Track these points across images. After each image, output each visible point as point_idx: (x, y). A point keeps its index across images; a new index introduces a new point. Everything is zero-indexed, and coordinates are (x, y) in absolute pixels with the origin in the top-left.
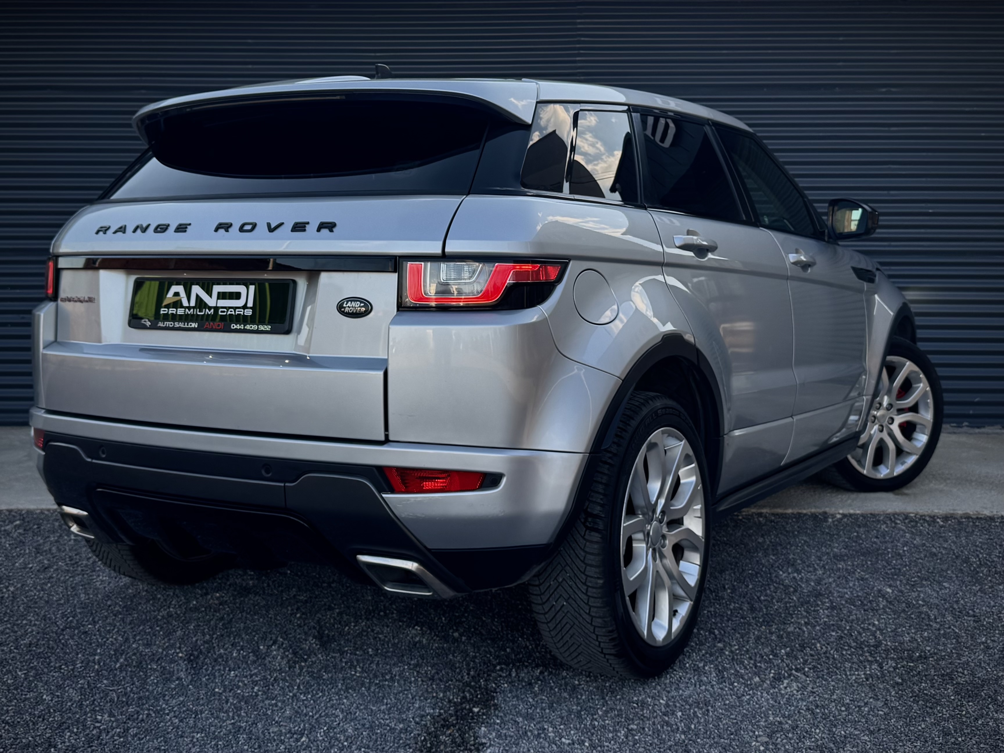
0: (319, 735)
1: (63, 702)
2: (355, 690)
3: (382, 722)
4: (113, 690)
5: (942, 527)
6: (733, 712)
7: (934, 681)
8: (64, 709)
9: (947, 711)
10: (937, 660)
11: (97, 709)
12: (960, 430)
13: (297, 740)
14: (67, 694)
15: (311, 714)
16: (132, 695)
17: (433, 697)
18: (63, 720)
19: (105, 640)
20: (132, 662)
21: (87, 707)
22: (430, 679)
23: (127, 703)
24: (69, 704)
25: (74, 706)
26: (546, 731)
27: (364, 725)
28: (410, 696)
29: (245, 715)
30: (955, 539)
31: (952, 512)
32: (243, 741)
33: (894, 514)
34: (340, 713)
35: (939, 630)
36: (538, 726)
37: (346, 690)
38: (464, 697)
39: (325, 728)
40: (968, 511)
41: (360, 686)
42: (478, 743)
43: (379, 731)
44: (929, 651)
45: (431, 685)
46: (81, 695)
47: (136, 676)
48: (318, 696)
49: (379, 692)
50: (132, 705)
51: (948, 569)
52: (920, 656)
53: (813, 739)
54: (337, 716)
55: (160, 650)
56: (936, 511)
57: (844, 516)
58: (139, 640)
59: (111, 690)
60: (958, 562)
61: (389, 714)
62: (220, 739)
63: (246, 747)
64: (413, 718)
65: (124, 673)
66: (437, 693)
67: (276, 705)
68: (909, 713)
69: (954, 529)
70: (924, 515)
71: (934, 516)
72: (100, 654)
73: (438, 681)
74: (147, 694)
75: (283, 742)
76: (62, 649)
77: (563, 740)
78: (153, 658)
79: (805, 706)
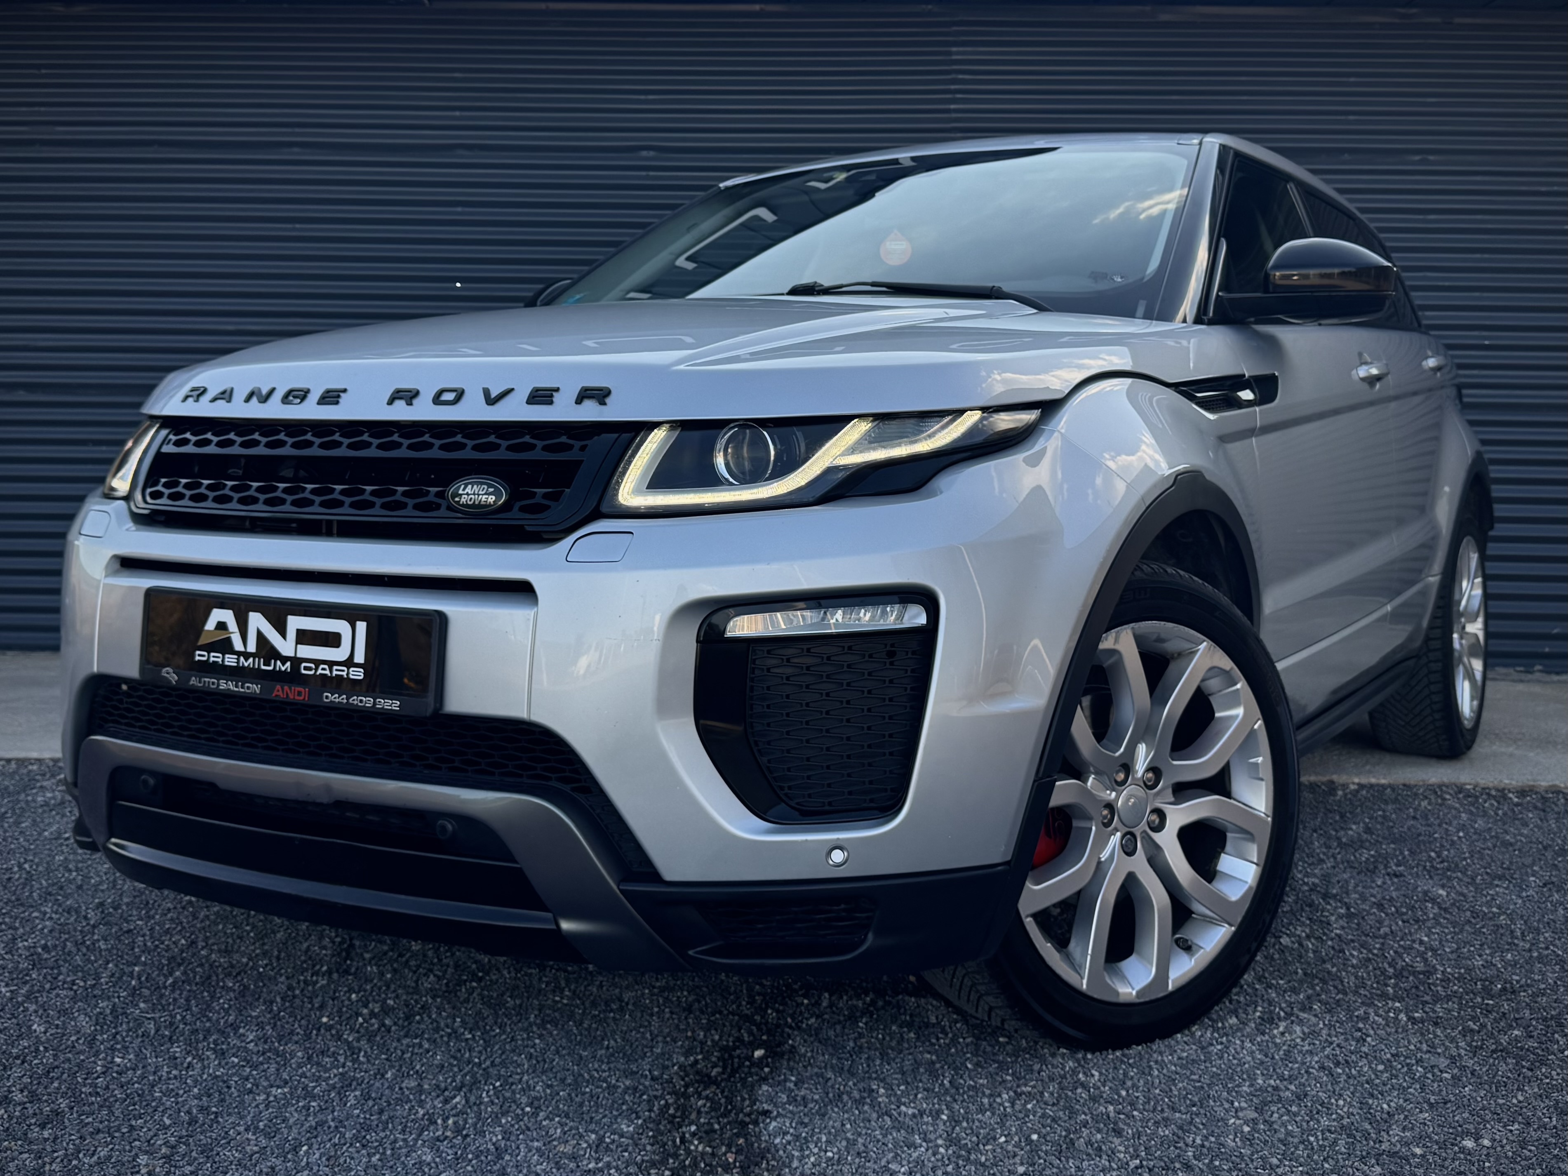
0: (484, 1095)
1: (64, 1035)
2: (556, 1026)
3: (596, 1075)
4: (153, 1018)
5: (1517, 805)
6: (1195, 1070)
7: (1531, 1028)
8: (63, 1047)
9: (1558, 1074)
10: (1534, 995)
11: (119, 1046)
12: (1530, 676)
13: (446, 1101)
14: (73, 1023)
15: (477, 1060)
16: (181, 1026)
17: (687, 1037)
18: (56, 1063)
19: (157, 943)
20: (195, 977)
21: (102, 1043)
22: (684, 1010)
23: (170, 1038)
24: (73, 1038)
25: (81, 1042)
26: (875, 1095)
27: (563, 1080)
28: (648, 1035)
29: (365, 1060)
30: (1539, 822)
31: (1532, 783)
32: (353, 1102)
33: (1440, 786)
34: (525, 1061)
35: (1530, 950)
36: (861, 1086)
37: (542, 1026)
38: (739, 1039)
39: (498, 1084)
40: (1557, 783)
41: (565, 1019)
42: (757, 1111)
43: (588, 1090)
44: (1518, 982)
45: (686, 1018)
46: (97, 1024)
47: (195, 998)
48: (493, 1033)
49: (597, 1029)
50: (178, 1041)
51: (1533, 864)
52: (1504, 989)
53: (1334, 1116)
54: (519, 1066)
55: (245, 960)
56: (1507, 782)
57: (1361, 786)
58: (213, 944)
59: (149, 1019)
60: (1549, 855)
61: (608, 1063)
62: (314, 1097)
63: (357, 1112)
64: (650, 1071)
65: (178, 992)
66: (693, 1031)
67: (420, 1046)
68: (1494, 1077)
69: (1536, 808)
70: (1488, 788)
71: (1504, 789)
72: (145, 964)
73: (698, 1013)
74: (208, 1024)
75: (421, 1103)
76: (84, 955)
77: (903, 1108)
78: (230, 972)
79: (1316, 1062)
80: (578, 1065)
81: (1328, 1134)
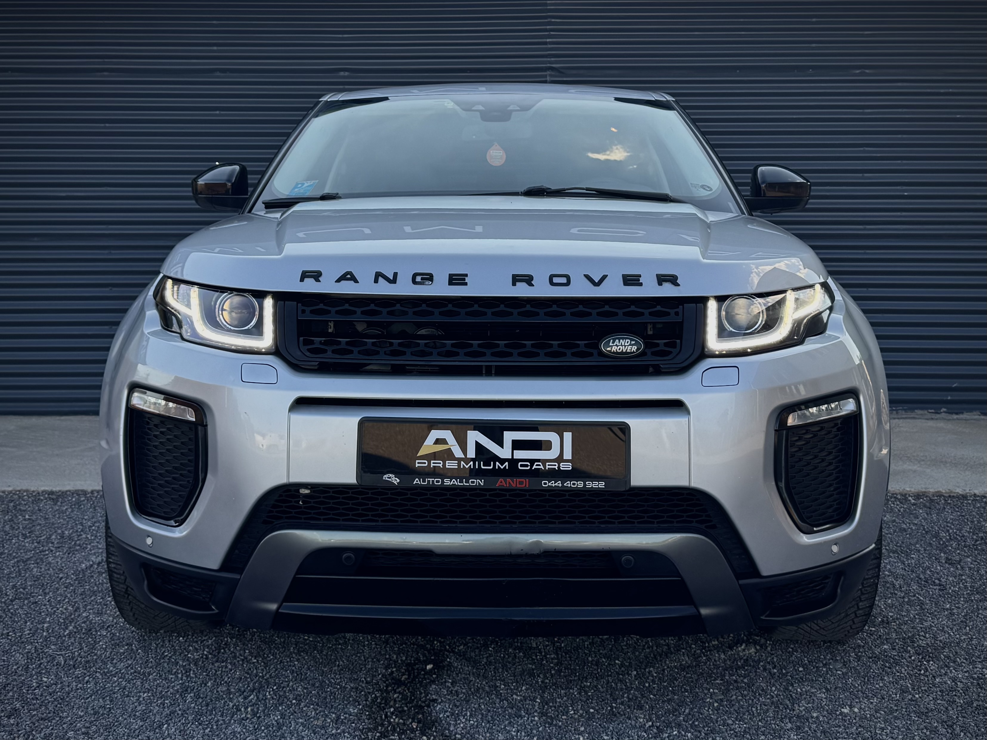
0: (267, 694)
1: (9, 666)
2: (307, 654)
3: (333, 681)
4: (61, 655)
5: (914, 504)
7: (895, 644)
8: (10, 672)
9: (906, 670)
10: (900, 624)
11: (44, 671)
12: (938, 416)
13: (245, 698)
14: (13, 658)
15: (261, 674)
16: (79, 659)
17: (386, 659)
18: (8, 682)
19: (55, 609)
20: (82, 630)
21: (33, 670)
22: (384, 642)
23: (74, 666)
24: (15, 667)
25: (20, 669)
26: (498, 689)
27: (313, 685)
28: (362, 658)
29: (194, 676)
30: (926, 516)
31: (924, 490)
32: (190, 700)
34: (290, 674)
35: (904, 597)
36: (490, 684)
37: (299, 653)
38: (418, 659)
39: (275, 688)
40: (941, 490)
41: (312, 650)
42: (429, 699)
43: (328, 690)
44: (891, 617)
45: (385, 647)
46: (28, 659)
47: (84, 642)
48: (269, 659)
49: (331, 655)
50: (79, 667)
51: (917, 543)
52: (883, 621)
53: (768, 696)
54: (286, 677)
55: (111, 619)
56: (908, 489)
58: (90, 609)
59: (58, 655)
60: (928, 537)
61: (340, 674)
62: (167, 698)
63: (193, 705)
64: (365, 678)
65: (73, 639)
66: (390, 655)
67: (226, 667)
68: (868, 673)
69: (925, 506)
70: (896, 494)
71: (906, 494)
72: (49, 622)
73: (392, 644)
74: (95, 657)
75: (231, 700)
76: (11, 618)
77: (515, 696)
78: (103, 626)
79: (762, 666)
80: (322, 676)
81: (763, 706)
